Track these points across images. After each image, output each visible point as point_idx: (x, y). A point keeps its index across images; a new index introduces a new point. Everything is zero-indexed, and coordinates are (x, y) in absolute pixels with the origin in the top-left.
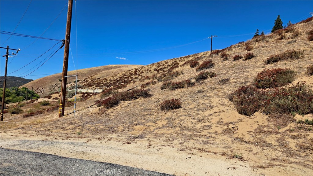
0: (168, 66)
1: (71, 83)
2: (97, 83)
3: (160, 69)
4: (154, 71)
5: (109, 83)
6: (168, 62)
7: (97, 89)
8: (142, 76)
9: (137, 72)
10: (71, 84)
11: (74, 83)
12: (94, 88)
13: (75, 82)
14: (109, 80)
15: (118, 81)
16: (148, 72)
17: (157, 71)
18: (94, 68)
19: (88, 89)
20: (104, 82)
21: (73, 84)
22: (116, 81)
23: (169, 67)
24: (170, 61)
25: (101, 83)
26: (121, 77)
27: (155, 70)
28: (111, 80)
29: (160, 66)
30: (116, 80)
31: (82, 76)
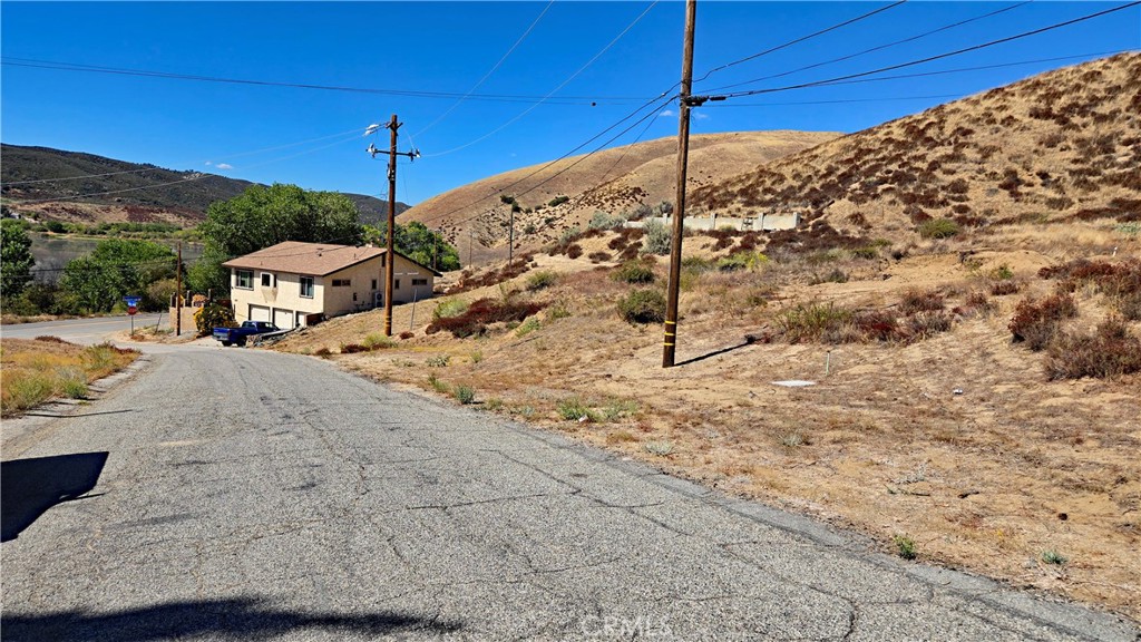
0: (1109, 90)
1: (539, 208)
2: (743, 192)
3: (1070, 109)
4: (1037, 122)
5: (801, 188)
6: (1099, 73)
7: (765, 214)
8: (976, 145)
9: (923, 131)
10: (541, 211)
11: (551, 209)
12: (739, 210)
13: (554, 204)
14: (797, 176)
15: (846, 178)
16: (998, 125)
17: (1052, 122)
18: (613, 151)
19: (716, 215)
20: (773, 183)
21: (548, 211)
22: (833, 178)
23: (1123, 95)
24: (1105, 67)
25: (760, 189)
26: (849, 161)
27: (1036, 114)
28: (805, 175)
29: (1058, 95)
30: (830, 171)
31: (573, 183)
